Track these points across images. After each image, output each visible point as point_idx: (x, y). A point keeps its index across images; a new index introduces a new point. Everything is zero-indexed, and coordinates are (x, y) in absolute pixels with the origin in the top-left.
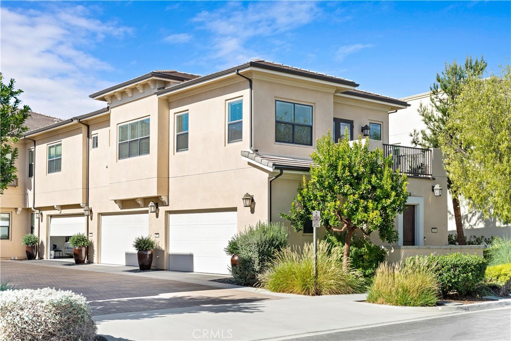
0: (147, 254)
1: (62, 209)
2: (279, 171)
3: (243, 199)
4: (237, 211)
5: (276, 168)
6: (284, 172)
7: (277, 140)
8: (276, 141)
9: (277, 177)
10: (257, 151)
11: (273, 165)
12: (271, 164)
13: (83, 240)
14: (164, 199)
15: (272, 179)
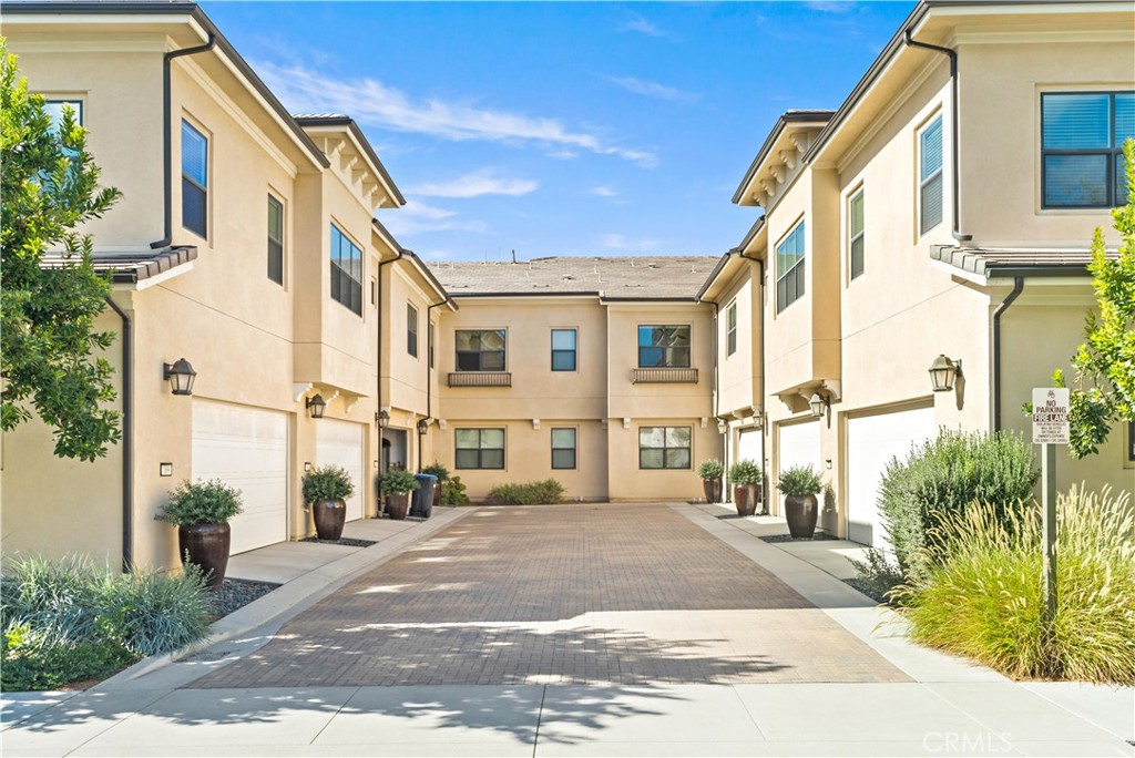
0: (802, 505)
1: (744, 417)
2: (1010, 283)
3: (930, 371)
4: (933, 406)
5: (993, 275)
6: (1029, 282)
7: (1048, 203)
8: (1045, 206)
9: (1008, 302)
10: (968, 238)
11: (988, 265)
12: (982, 264)
13: (749, 473)
14: (830, 385)
15: (997, 310)
